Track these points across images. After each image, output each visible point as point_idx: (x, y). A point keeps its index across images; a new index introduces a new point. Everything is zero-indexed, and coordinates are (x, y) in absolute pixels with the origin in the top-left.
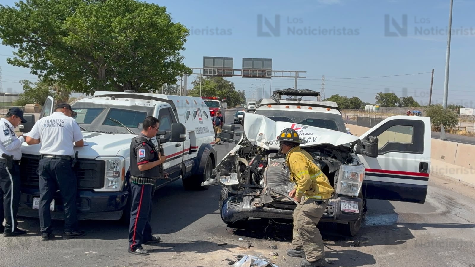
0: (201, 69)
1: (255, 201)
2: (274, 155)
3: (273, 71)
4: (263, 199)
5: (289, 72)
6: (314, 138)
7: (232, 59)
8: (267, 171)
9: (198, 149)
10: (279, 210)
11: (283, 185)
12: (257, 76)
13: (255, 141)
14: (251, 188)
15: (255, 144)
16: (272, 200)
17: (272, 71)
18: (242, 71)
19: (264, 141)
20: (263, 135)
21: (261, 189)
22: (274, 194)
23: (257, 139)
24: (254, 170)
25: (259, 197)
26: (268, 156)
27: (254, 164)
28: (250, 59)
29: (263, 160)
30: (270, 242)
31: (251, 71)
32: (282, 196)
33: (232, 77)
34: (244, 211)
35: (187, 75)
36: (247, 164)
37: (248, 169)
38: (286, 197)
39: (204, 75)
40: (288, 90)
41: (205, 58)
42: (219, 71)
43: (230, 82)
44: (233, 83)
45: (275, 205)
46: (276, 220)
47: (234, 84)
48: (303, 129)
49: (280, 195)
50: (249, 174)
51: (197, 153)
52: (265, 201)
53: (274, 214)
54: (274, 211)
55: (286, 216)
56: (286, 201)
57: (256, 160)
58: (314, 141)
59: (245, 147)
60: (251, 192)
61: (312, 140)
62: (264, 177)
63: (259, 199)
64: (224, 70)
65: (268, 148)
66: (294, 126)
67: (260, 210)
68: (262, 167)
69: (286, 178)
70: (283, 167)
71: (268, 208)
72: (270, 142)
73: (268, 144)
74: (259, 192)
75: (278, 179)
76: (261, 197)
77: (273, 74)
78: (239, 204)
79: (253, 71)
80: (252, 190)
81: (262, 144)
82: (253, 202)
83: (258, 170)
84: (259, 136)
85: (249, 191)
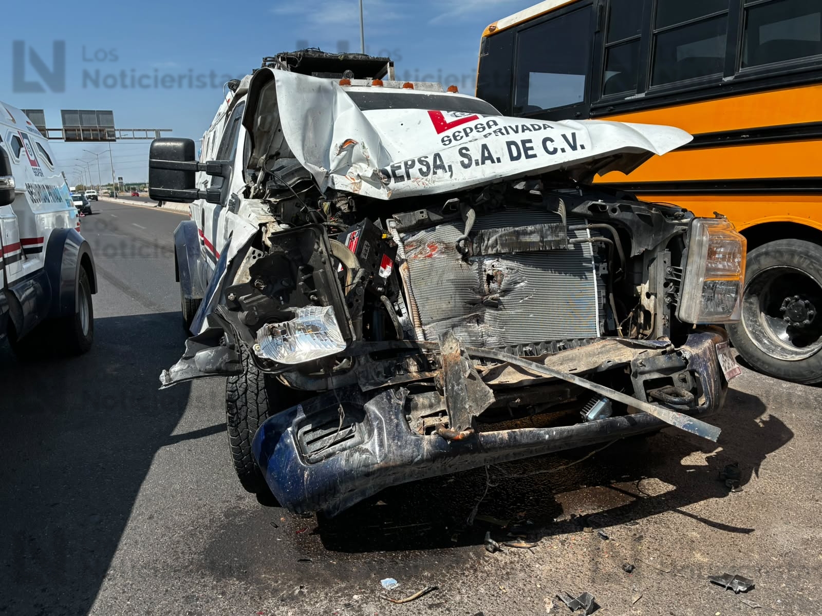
1: (416, 409)
2: (421, 215)
3: (118, 130)
5: (144, 130)
6: (564, 136)
7: (41, 111)
8: (409, 278)
9: (44, 245)
11: (470, 320)
12: (92, 138)
13: (327, 175)
15: (330, 185)
17: (115, 130)
18: (64, 131)
19: (364, 170)
21: (417, 351)
23: (333, 166)
25: (428, 390)
27: (364, 256)
28: (74, 112)
29: (385, 240)
31: (79, 130)
36: (351, 262)
38: (507, 365)
40: (310, 54)
49: (482, 360)
51: (43, 254)
58: (573, 148)
60: (390, 374)
61: (561, 143)
62: (409, 300)
66: (441, 116)
67: (466, 445)
68: (389, 268)
69: (478, 297)
70: (460, 256)
71: (496, 432)
72: (396, 171)
73: (384, 178)
74: (416, 367)
75: (452, 304)
76: (446, 389)
77: (117, 134)
78: (353, 436)
79: (83, 130)
80: (387, 364)
81: (353, 181)
82: (412, 412)
83: (382, 279)
84: (337, 152)
85: (377, 370)
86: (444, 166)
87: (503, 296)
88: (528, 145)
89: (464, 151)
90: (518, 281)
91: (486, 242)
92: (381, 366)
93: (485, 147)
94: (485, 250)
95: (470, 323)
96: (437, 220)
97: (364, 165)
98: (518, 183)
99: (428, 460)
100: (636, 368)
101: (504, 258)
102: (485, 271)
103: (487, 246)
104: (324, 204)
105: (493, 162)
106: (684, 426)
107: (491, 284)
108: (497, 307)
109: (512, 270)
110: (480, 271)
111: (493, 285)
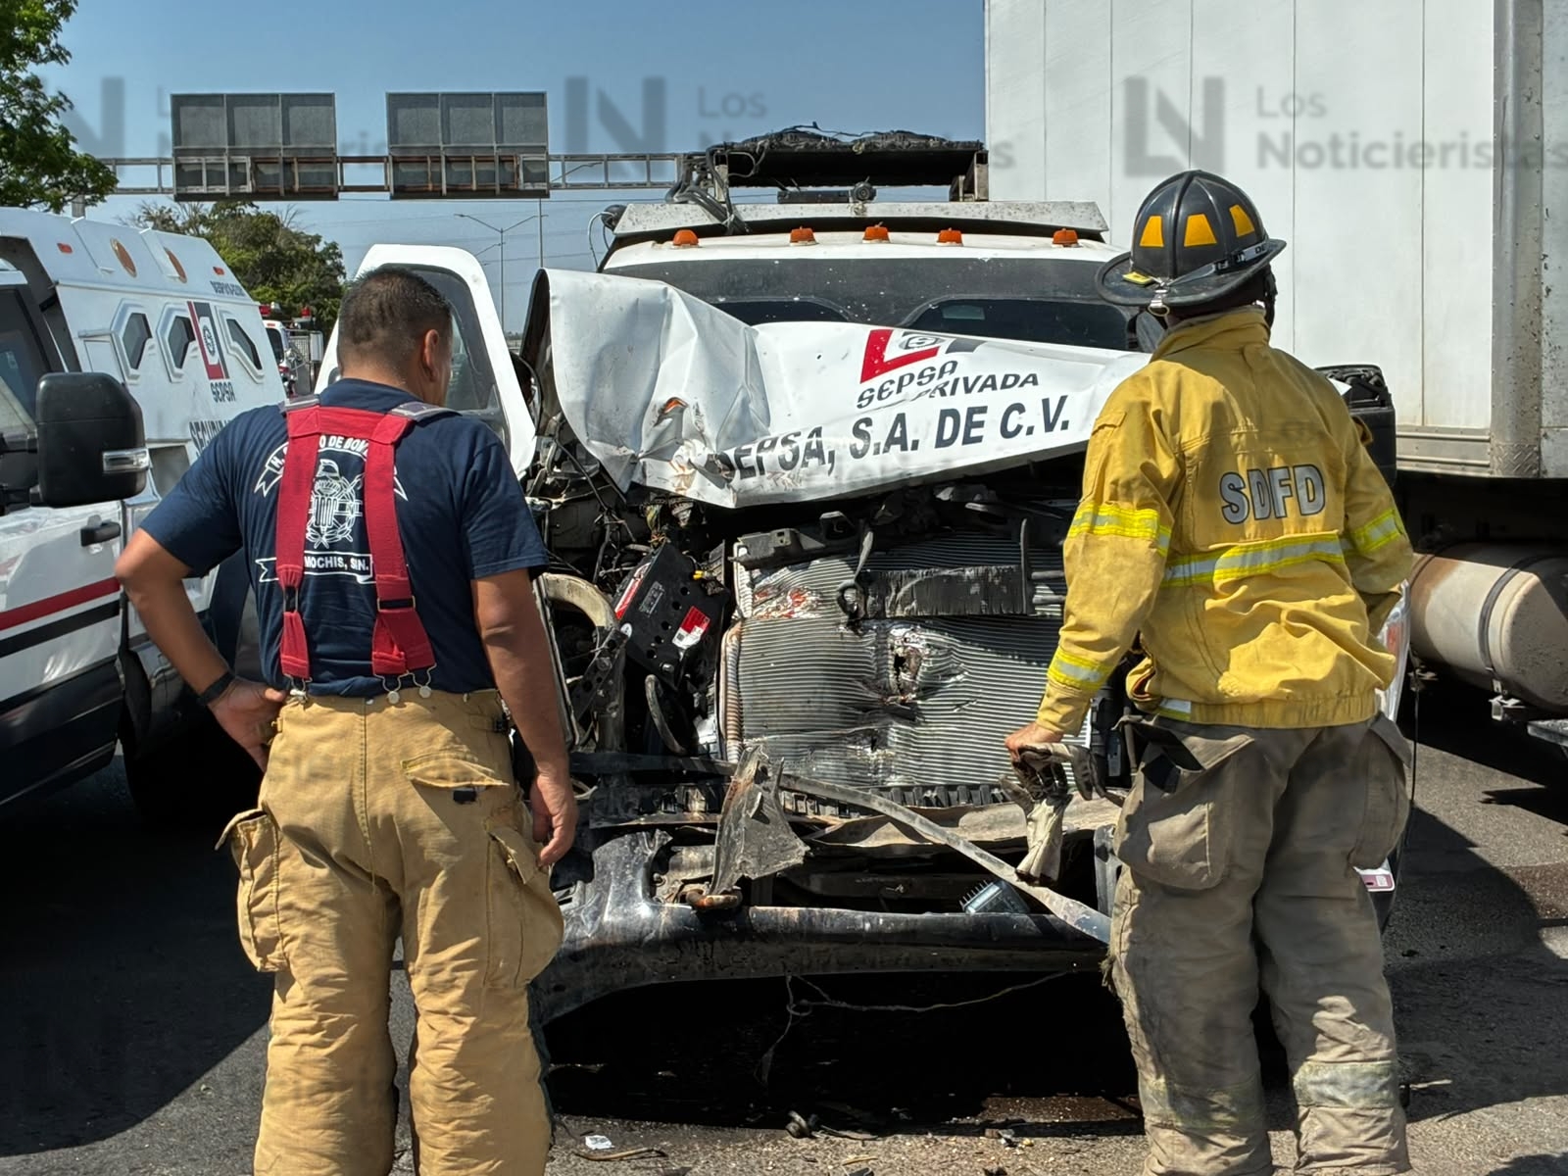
0: (161, 162)
1: (678, 867)
2: (779, 539)
3: (557, 158)
4: (741, 845)
6: (1046, 403)
7: (327, 99)
8: (738, 651)
10: (859, 915)
11: (855, 738)
12: (474, 187)
13: (634, 460)
14: (640, 778)
15: (637, 478)
16: (798, 852)
17: (549, 158)
18: (390, 166)
19: (697, 452)
20: (689, 416)
21: (714, 780)
22: (802, 806)
23: (645, 447)
24: (651, 654)
25: (708, 840)
26: (729, 552)
27: (647, 608)
28: (427, 100)
29: (702, 580)
30: (803, 1143)
31: (436, 160)
32: (855, 818)
33: (336, 198)
34: (608, 940)
35: (88, 197)
36: (600, 616)
37: (612, 645)
38: (887, 820)
39: (180, 198)
40: (785, 142)
41: (179, 101)
42: (262, 168)
43: (317, 239)
44: (334, 246)
45: (816, 885)
46: (837, 985)
47: (341, 249)
48: (954, 356)
49: (843, 809)
50: (617, 683)
52: (752, 862)
53: (824, 946)
54: (827, 927)
55: (907, 952)
56: (899, 852)
57: (656, 585)
58: (1049, 427)
59: (563, 506)
60: (648, 808)
61: (1034, 417)
62: (724, 690)
63: (709, 852)
64: (288, 164)
65: (725, 499)
66: (884, 346)
67: (725, 924)
68: (698, 632)
69: (874, 696)
70: (845, 618)
71: (779, 909)
72: (742, 459)
73: (724, 470)
74: (703, 804)
75: (815, 706)
76: (720, 836)
77: (555, 172)
78: (570, 900)
79: (448, 161)
80: (647, 793)
81: (681, 472)
82: (670, 872)
83: (677, 649)
84: (655, 420)
85: (626, 801)
86: (822, 453)
87: (923, 698)
88: (977, 418)
89: (862, 426)
90: (953, 672)
91: (893, 594)
92: (634, 795)
93: (901, 419)
94: (890, 608)
95: (854, 743)
96: (816, 549)
97: (698, 444)
98: (942, 489)
99: (665, 942)
100: (1104, 841)
101: (925, 627)
102: (892, 648)
103: (893, 602)
104: (648, 508)
105: (904, 448)
106: (1078, 922)
107: (902, 674)
108: (914, 720)
109: (939, 648)
110: (881, 648)
111: (905, 676)
